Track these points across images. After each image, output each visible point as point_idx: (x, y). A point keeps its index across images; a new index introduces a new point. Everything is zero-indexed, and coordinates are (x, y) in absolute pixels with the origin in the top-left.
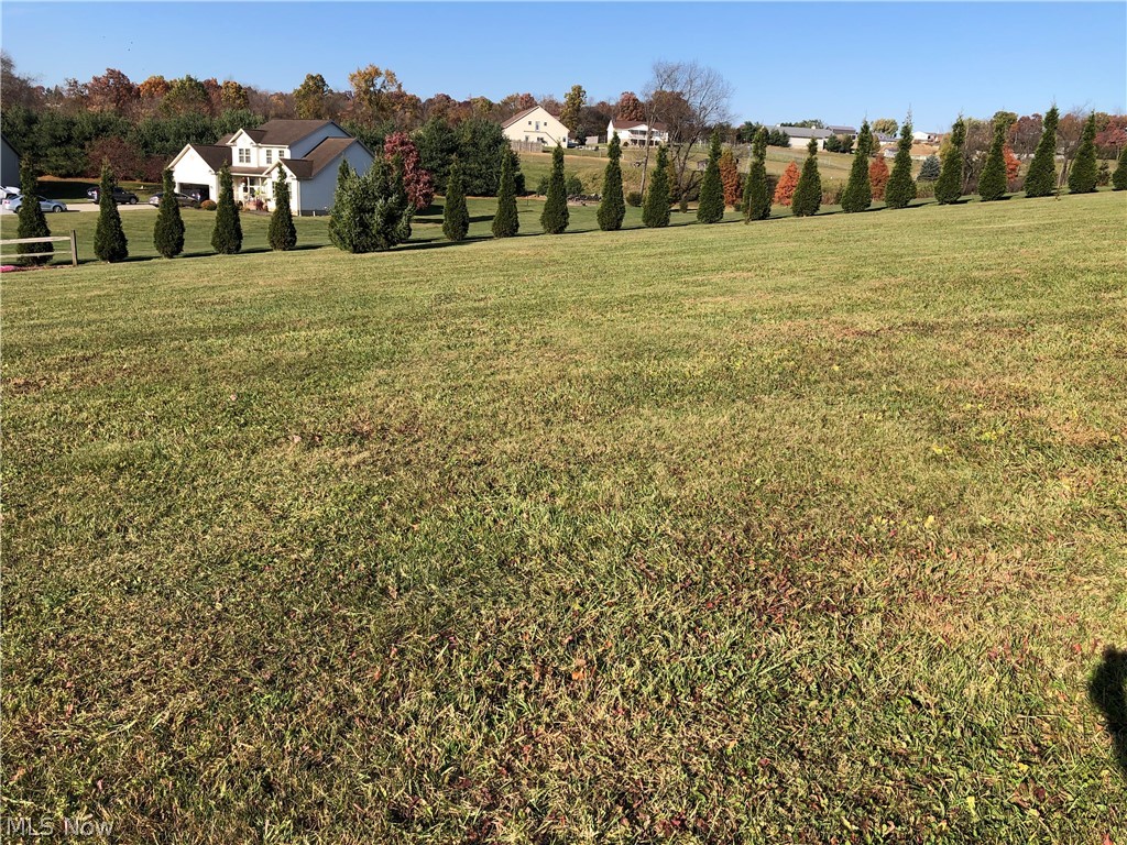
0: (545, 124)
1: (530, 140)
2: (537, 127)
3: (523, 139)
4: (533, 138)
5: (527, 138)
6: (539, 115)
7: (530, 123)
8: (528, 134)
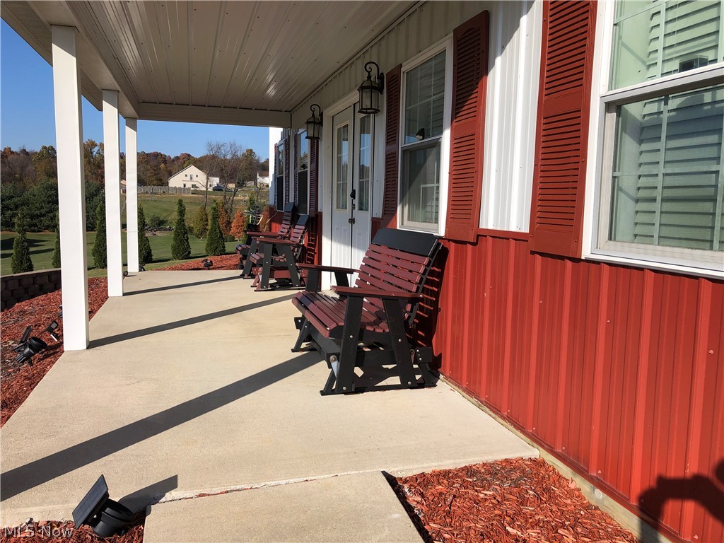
0: (197, 176)
1: (187, 187)
2: (191, 178)
3: (182, 187)
4: (189, 185)
5: (185, 185)
6: (192, 170)
7: (186, 176)
8: (185, 183)
